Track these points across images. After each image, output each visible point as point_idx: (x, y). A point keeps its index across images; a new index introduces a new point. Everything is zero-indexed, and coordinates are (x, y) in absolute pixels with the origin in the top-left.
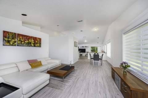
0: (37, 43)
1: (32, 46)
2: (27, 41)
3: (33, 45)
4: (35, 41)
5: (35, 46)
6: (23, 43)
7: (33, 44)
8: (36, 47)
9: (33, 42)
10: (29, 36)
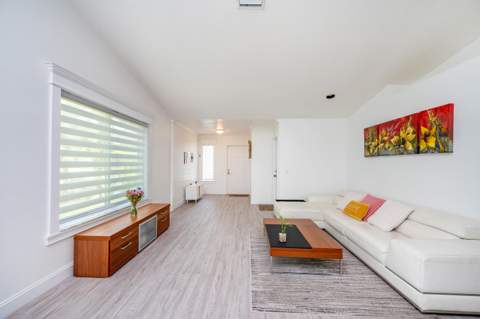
0: (426, 137)
1: (409, 153)
2: (396, 138)
3: (410, 147)
4: (418, 132)
5: (418, 151)
6: (387, 146)
7: (412, 142)
8: (422, 152)
9: (412, 137)
10: (399, 119)
